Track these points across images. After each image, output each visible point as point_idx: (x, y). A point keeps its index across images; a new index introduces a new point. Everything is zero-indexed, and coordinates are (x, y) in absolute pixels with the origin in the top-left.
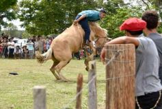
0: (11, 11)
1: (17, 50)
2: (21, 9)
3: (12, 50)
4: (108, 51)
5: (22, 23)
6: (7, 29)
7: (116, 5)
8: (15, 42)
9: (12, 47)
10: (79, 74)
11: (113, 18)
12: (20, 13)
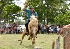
0: (19, 13)
1: (21, 30)
2: (23, 12)
3: (19, 30)
4: (64, 31)
5: (24, 18)
6: (17, 21)
7: (65, 10)
8: (20, 26)
9: (19, 29)
10: (53, 41)
11: (64, 15)
12: (22, 14)
